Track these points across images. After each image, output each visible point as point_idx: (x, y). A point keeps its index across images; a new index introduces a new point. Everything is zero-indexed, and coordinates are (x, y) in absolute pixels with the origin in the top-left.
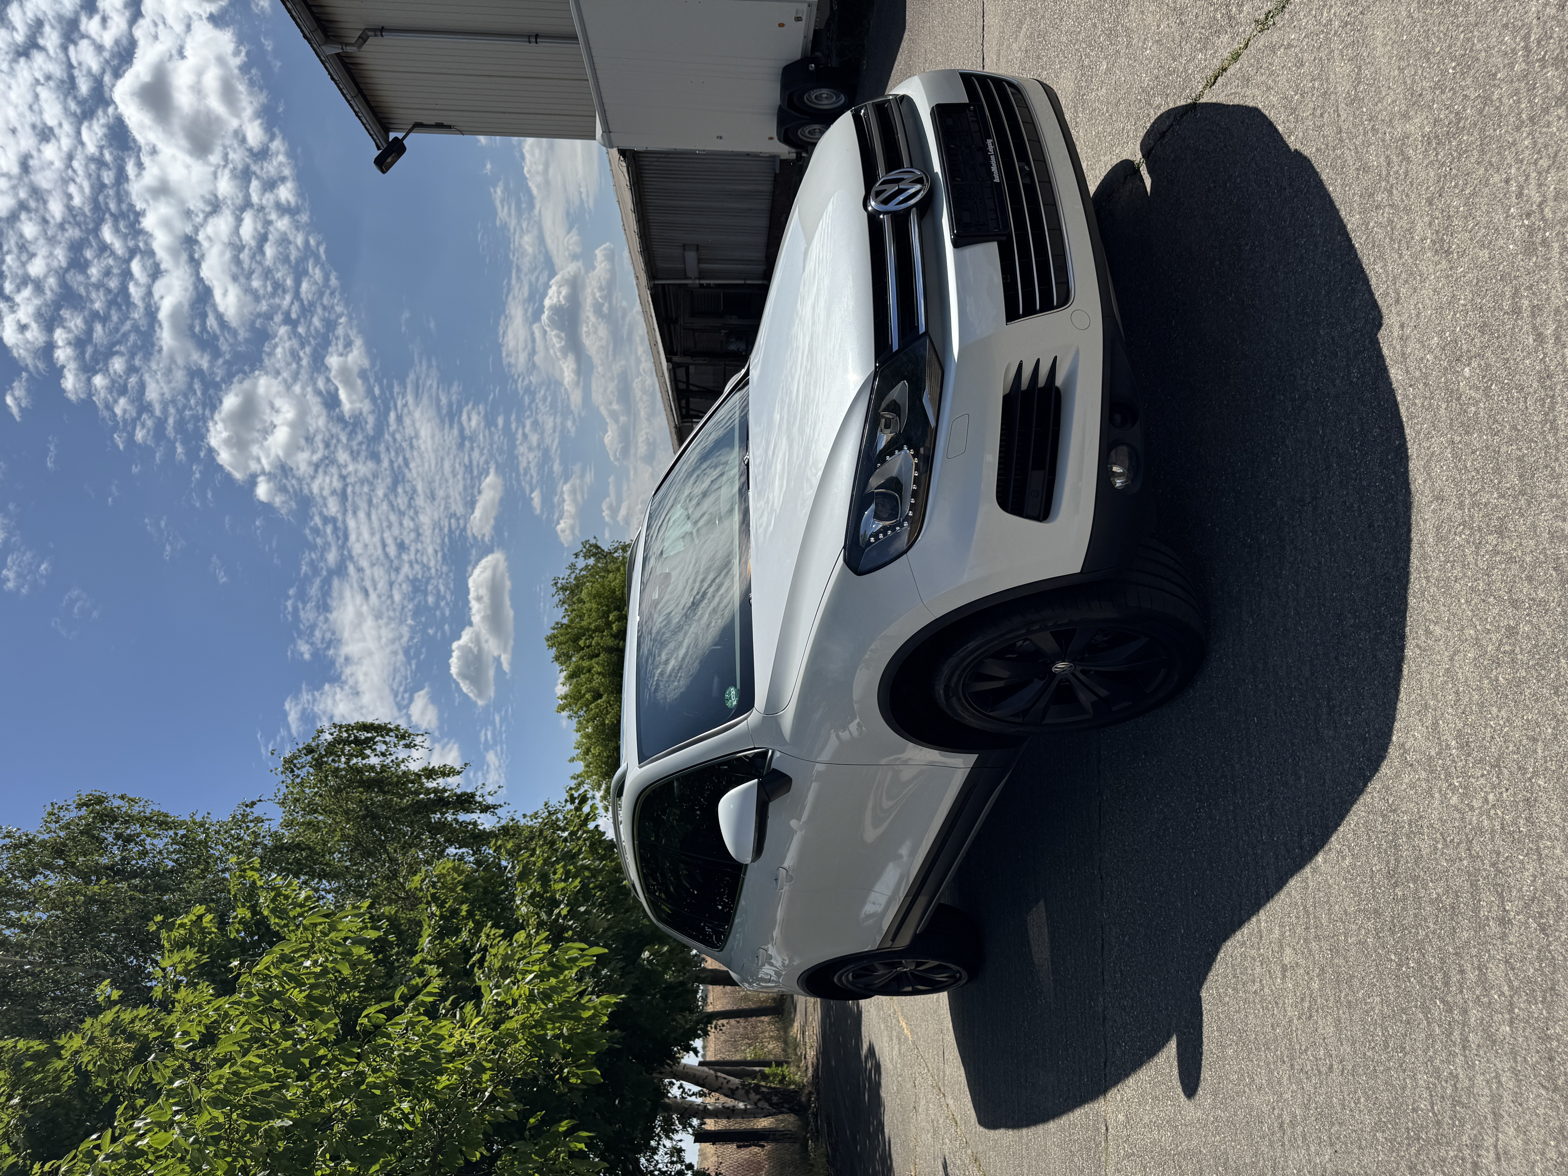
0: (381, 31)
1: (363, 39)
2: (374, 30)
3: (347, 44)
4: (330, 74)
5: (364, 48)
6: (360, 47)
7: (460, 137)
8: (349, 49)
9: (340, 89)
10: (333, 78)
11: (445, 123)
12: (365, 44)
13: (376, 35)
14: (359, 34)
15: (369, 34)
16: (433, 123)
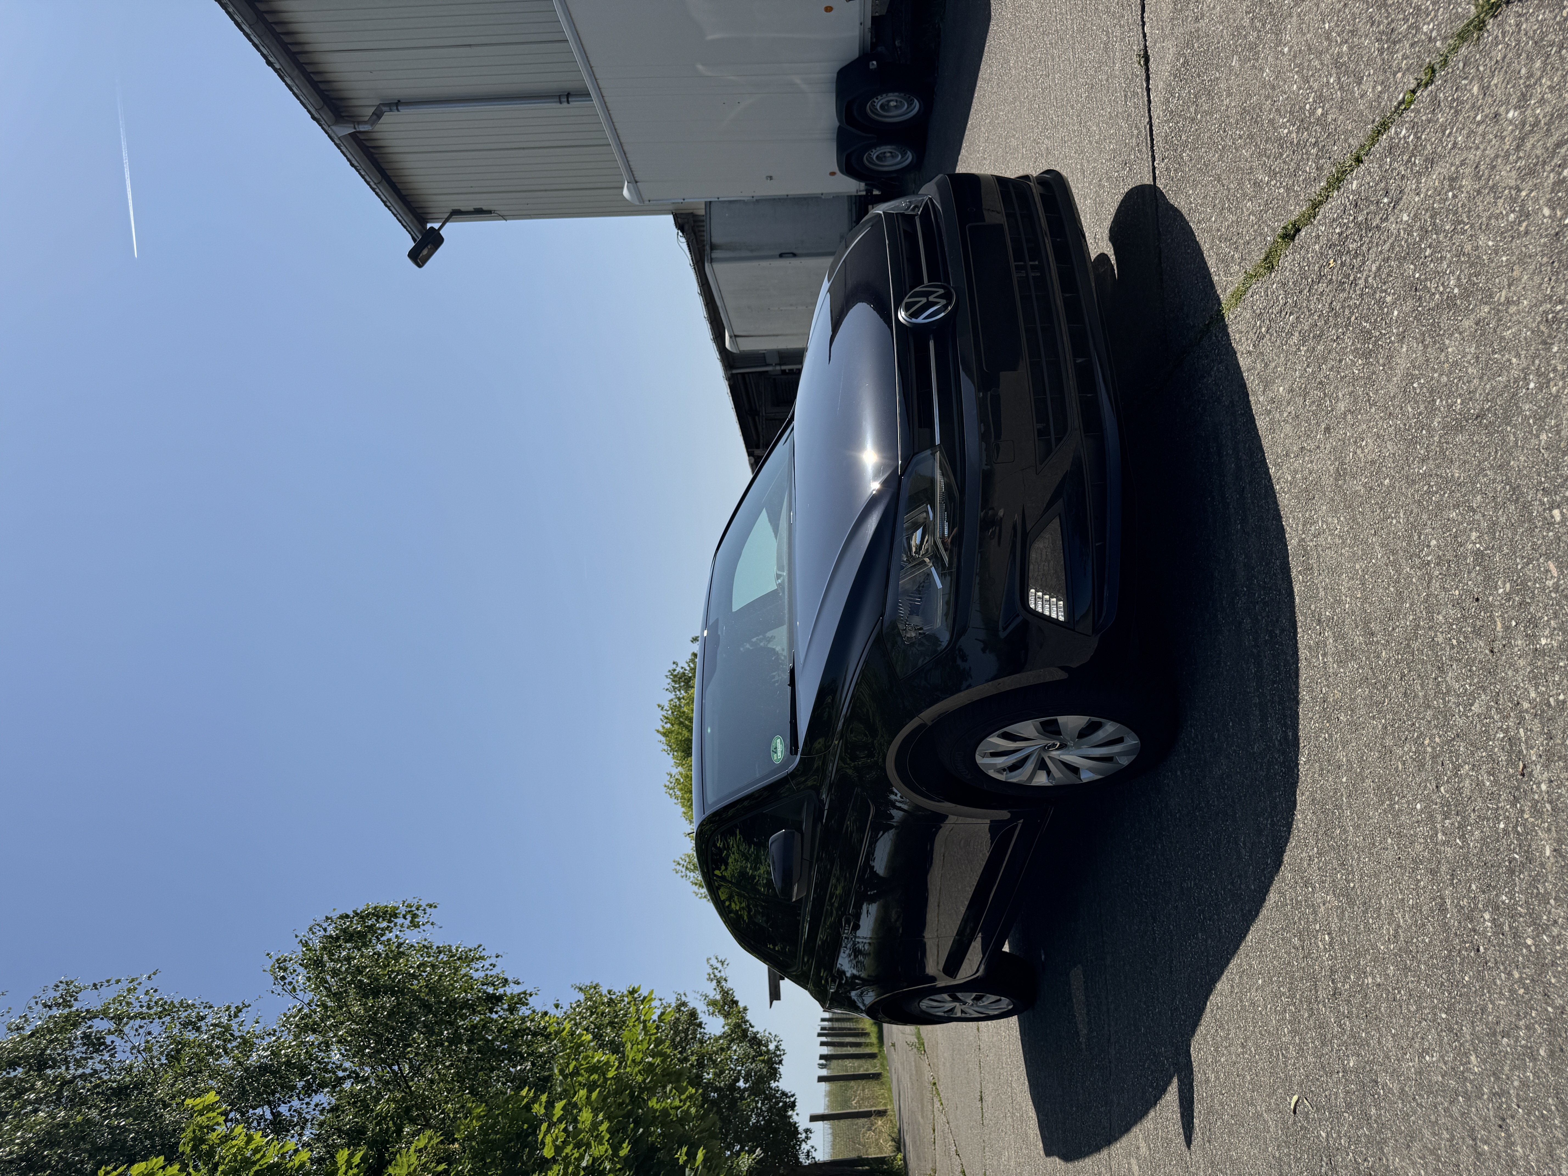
0: (397, 104)
1: (378, 115)
2: (390, 104)
3: (359, 123)
4: (348, 160)
5: (377, 127)
6: (374, 125)
8: (362, 128)
9: (363, 177)
10: (352, 165)
11: (485, 208)
12: (381, 121)
13: (391, 110)
14: (373, 109)
15: (384, 109)
16: (471, 209)
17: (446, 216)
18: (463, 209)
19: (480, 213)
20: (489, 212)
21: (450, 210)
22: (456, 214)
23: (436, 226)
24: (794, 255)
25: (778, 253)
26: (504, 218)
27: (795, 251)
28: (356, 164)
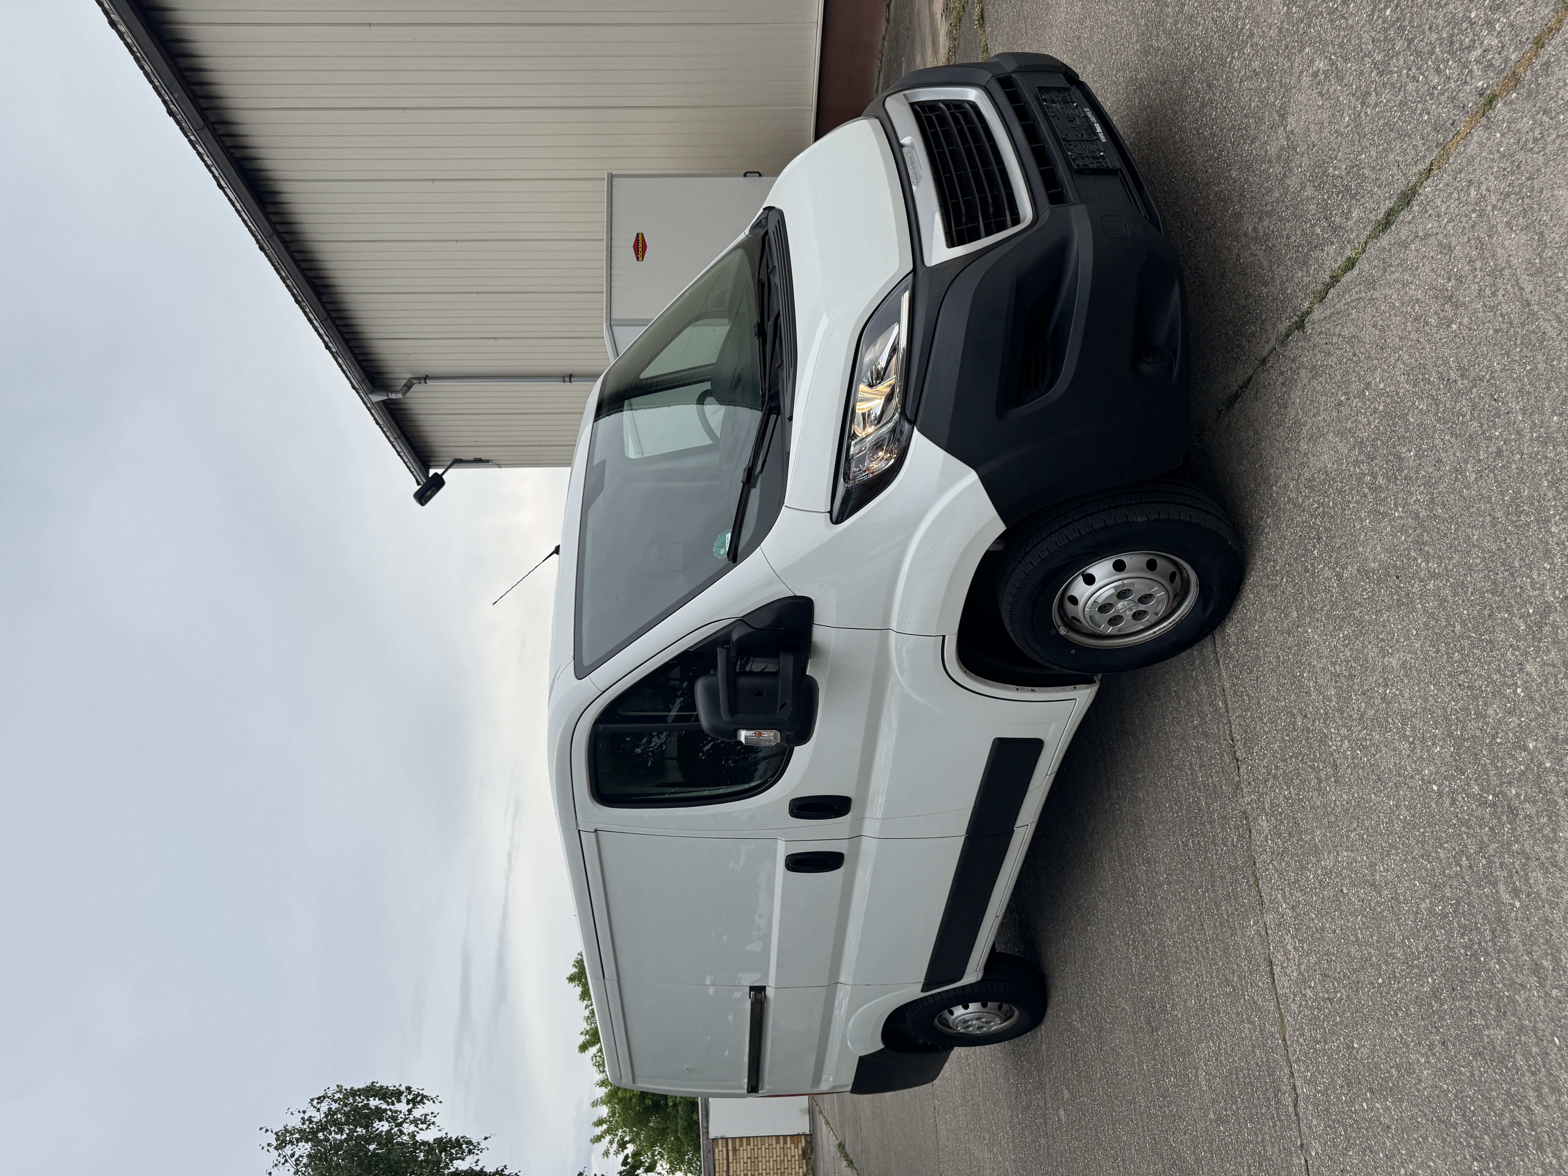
0: (426, 378)
1: (409, 386)
2: (419, 379)
3: (392, 392)
4: (375, 419)
5: (409, 394)
6: (404, 393)
7: (496, 470)
8: (393, 396)
9: (384, 432)
10: (377, 423)
11: (483, 458)
12: (411, 390)
13: (420, 383)
14: (404, 382)
15: (414, 381)
16: (472, 458)
17: (449, 463)
18: (464, 458)
19: (478, 462)
20: (487, 461)
21: (451, 459)
22: (458, 462)
23: (440, 471)
26: (499, 466)
28: (381, 422)
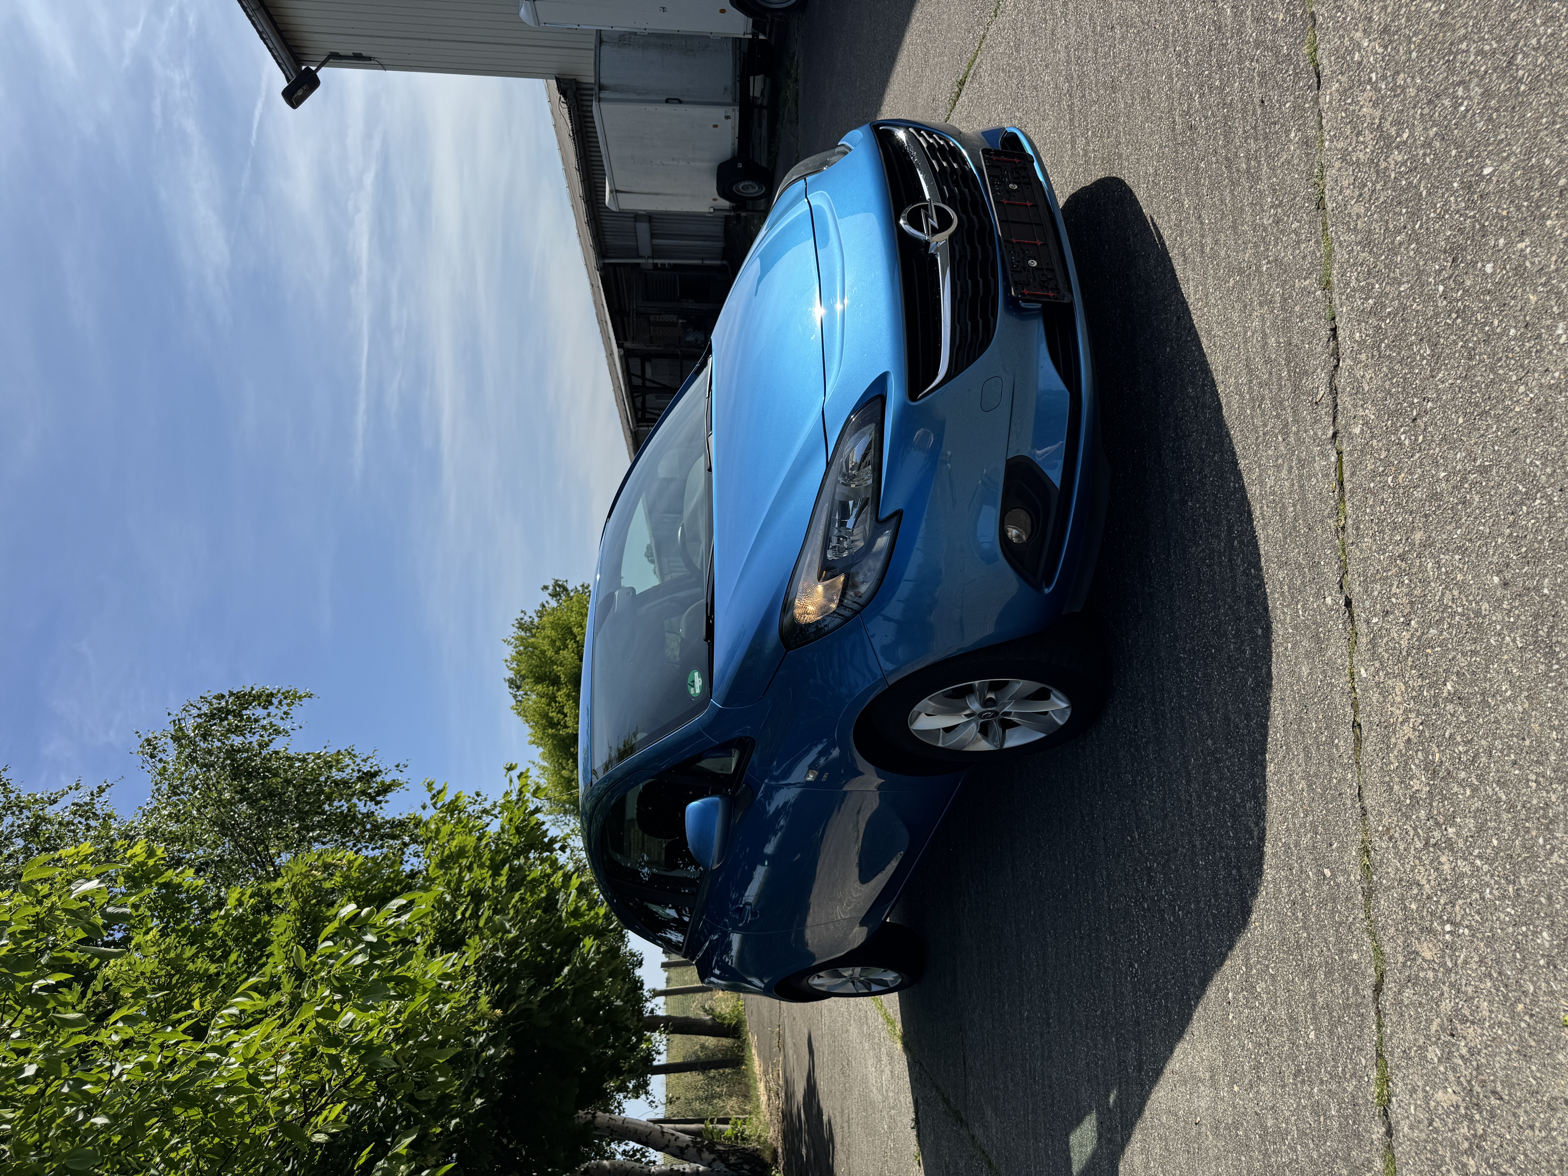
11: (364, 54)
16: (350, 53)
17: (323, 58)
18: (342, 53)
19: (359, 59)
20: (369, 59)
21: (327, 52)
22: (336, 58)
24: (680, 102)
25: (665, 98)
26: (384, 67)
27: (681, 99)
